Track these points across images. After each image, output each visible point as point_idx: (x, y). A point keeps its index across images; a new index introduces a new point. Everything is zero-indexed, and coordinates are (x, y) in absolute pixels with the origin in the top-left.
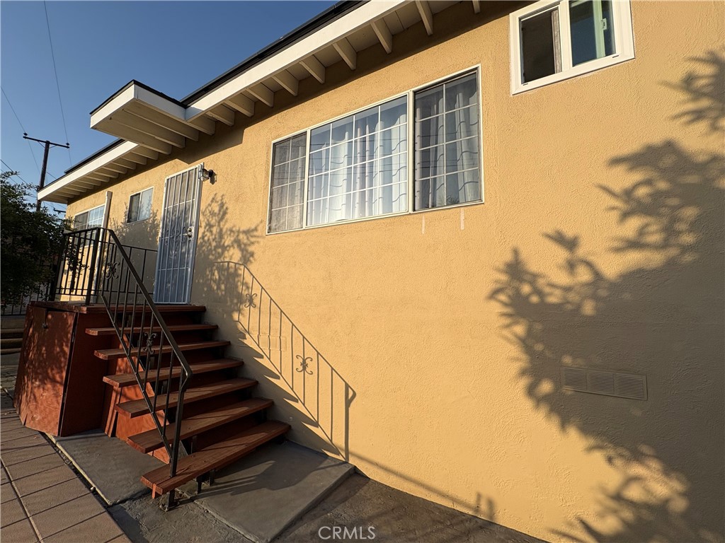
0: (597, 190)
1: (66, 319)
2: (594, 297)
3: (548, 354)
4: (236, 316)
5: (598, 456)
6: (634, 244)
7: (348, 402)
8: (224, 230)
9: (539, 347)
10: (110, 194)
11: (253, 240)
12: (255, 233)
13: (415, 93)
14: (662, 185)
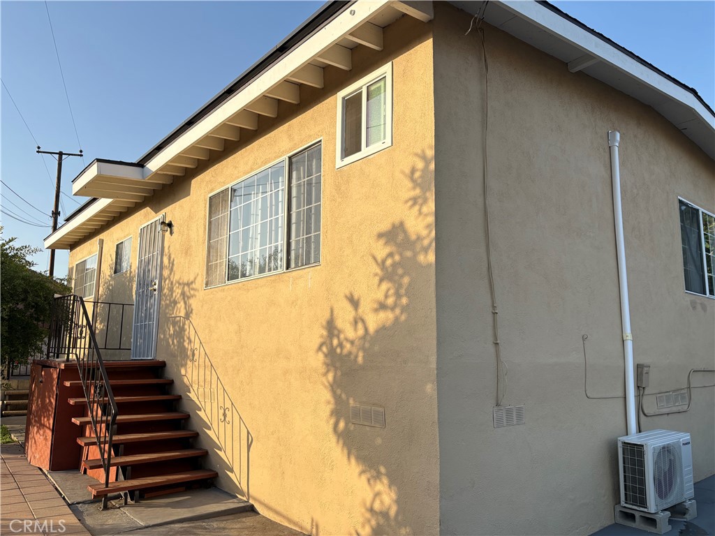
0: (370, 258)
1: (52, 374)
2: (363, 349)
3: (344, 396)
4: (183, 372)
5: (364, 478)
6: (382, 306)
7: (249, 447)
8: (174, 282)
9: (339, 392)
10: (102, 242)
11: (192, 292)
12: (194, 286)
13: (290, 158)
14: (397, 258)
